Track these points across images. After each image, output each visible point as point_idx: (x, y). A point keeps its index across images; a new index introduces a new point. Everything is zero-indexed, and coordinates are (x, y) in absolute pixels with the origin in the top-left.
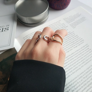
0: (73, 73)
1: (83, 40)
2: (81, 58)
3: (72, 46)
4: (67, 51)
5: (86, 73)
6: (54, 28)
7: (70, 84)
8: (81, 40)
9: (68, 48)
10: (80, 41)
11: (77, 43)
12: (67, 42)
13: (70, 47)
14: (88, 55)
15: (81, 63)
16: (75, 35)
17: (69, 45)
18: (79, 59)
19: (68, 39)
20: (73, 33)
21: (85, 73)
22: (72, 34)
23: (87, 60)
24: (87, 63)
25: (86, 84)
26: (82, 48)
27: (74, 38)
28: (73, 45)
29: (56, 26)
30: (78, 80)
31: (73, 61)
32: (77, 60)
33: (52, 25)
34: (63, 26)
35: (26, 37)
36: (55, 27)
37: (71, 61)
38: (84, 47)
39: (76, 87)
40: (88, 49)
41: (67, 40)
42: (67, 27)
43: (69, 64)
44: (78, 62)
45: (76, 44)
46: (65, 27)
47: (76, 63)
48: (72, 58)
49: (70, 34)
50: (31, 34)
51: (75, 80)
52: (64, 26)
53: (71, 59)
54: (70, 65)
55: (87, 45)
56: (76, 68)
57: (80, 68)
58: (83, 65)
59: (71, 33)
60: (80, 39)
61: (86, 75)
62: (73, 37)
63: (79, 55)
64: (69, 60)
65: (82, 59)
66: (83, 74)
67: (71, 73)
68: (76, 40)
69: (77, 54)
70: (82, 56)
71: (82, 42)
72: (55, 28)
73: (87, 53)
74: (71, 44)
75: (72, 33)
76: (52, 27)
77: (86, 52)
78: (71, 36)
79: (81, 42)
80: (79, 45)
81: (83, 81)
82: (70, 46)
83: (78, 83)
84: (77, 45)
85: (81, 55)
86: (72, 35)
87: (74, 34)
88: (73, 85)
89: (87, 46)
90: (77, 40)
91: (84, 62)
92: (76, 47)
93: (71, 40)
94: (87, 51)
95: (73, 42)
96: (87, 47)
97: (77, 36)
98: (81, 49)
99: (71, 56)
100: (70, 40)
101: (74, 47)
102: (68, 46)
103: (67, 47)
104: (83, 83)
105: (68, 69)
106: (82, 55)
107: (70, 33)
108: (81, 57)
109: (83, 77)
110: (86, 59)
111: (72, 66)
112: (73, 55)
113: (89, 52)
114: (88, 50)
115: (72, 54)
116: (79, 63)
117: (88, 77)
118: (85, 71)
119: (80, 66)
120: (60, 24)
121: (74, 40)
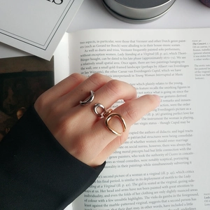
0: (123, 166)
1: (192, 118)
2: (157, 150)
3: (159, 117)
4: (144, 121)
5: (145, 179)
6: (157, 54)
7: (106, 179)
8: (187, 116)
9: (150, 117)
10: (183, 116)
11: (175, 116)
13: (154, 117)
14: (173, 152)
15: (151, 158)
16: (186, 96)
17: (158, 112)
18: (153, 148)
19: (166, 97)
20: (187, 89)
21: (143, 177)
23: (164, 160)
24: (159, 164)
25: (130, 194)
26: (176, 132)
27: (177, 103)
28: (163, 116)
29: (163, 52)
30: (123, 181)
31: (139, 147)
32: (147, 149)
33: (156, 43)
34: (179, 60)
36: (160, 52)
37: (135, 144)
38: (181, 132)
39: (111, 189)
40: (186, 141)
42: (185, 66)
43: (127, 147)
44: (145, 153)
45: (173, 117)
46: (183, 64)
47: (142, 154)
48: (143, 140)
49: (178, 90)
51: (117, 179)
52: (181, 60)
53: (138, 140)
54: (128, 150)
55: (190, 133)
56: (135, 161)
57: (140, 166)
58: (151, 163)
59: (180, 88)
60: (188, 111)
61: (141, 182)
62: (178, 98)
63: (159, 141)
64: (134, 140)
65: (158, 153)
66: (138, 177)
67: (120, 164)
68: (177, 109)
69: (156, 137)
70: (162, 148)
71: (185, 120)
72: (159, 56)
73: (176, 147)
74: (161, 112)
75: (183, 90)
76: (156, 48)
77: (176, 143)
78: (176, 94)
79: (185, 118)
80: (175, 123)
81: (128, 188)
82: (157, 114)
83: (119, 185)
84: (170, 121)
85: (161, 144)
86: (179, 94)
87: (184, 94)
88: (108, 184)
89: (188, 133)
90: (180, 111)
91: (157, 160)
93: (169, 103)
94: (180, 143)
95: (169, 110)
96: (186, 136)
97: (188, 102)
98: (171, 134)
99: (144, 135)
100: (167, 101)
101: (164, 121)
102: (152, 113)
103: (149, 114)
104: (126, 190)
105: (120, 155)
106: (164, 145)
107: (180, 85)
108: (158, 148)
109: (133, 182)
110: (165, 157)
111: (130, 154)
112: (147, 135)
114: (184, 143)
115: (149, 132)
116: (147, 155)
117: (141, 186)
118: (145, 175)
119: (144, 163)
120: (177, 51)
121: (175, 107)
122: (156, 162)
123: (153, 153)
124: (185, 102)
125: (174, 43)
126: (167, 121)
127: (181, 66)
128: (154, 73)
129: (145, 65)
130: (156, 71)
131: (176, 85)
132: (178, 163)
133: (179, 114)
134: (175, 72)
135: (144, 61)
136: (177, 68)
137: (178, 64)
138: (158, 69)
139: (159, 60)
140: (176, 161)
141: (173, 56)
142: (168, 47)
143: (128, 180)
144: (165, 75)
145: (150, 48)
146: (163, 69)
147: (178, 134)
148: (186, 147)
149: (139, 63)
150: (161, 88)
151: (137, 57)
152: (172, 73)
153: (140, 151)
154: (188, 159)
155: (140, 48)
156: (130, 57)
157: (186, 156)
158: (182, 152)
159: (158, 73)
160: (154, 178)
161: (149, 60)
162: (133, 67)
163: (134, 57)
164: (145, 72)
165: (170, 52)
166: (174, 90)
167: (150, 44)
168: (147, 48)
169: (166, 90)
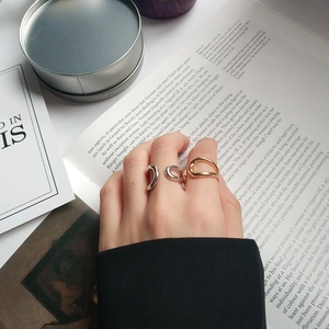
0: (275, 226)
1: (278, 114)
2: (287, 175)
3: (249, 142)
4: (240, 161)
5: (312, 215)
6: (178, 91)
7: (276, 260)
8: (271, 117)
9: (241, 151)
10: (268, 120)
11: (262, 127)
12: (232, 132)
13: (244, 147)
14: (302, 161)
15: (290, 188)
16: (248, 101)
17: (242, 140)
18: (280, 177)
19: (232, 120)
20: (242, 95)
22: (238, 100)
23: (304, 176)
24: (305, 186)
25: (318, 248)
26: (280, 140)
27: (248, 115)
28: (252, 138)
29: (181, 85)
30: (294, 241)
31: (266, 189)
32: (276, 184)
33: (166, 84)
34: (203, 78)
35: (99, 147)
36: (178, 88)
37: (260, 191)
38: (284, 135)
39: (294, 263)
40: (299, 138)
41: (228, 127)
42: (216, 78)
43: (256, 203)
44: (280, 190)
45: (260, 130)
46: (211, 78)
47: (277, 194)
48: (261, 179)
49: (234, 103)
50: (111, 134)
51: (286, 246)
52: (206, 76)
53: (257, 184)
54: (260, 204)
55: (294, 128)
56: (280, 207)
57: (291, 207)
58: (296, 192)
59: (234, 100)
60: (267, 111)
61: (311, 222)
62: (244, 110)
63: (277, 165)
64: (254, 188)
65: (291, 176)
66: (303, 221)
67: (271, 227)
68: (255, 120)
69: (270, 163)
70: (288, 168)
71: (275, 122)
72: (182, 92)
73: (299, 154)
74: (244, 137)
75: (239, 98)
76: (170, 88)
77: (294, 150)
78: (237, 109)
79: (272, 120)
80: (269, 133)
81: (307, 243)
82: (244, 143)
83: (297, 250)
84: (262, 136)
85: (282, 164)
86: (240, 105)
87: (244, 101)
88: (284, 262)
89: (292, 130)
90: (260, 119)
91: (298, 184)
92: (263, 140)
93: (242, 122)
94: (297, 145)
95: (250, 127)
97: (257, 104)
98: (279, 146)
99: (256, 174)
100: (237, 122)
101: (257, 142)
102: (237, 146)
103: (237, 150)
104: (309, 247)
105: (260, 218)
106: (286, 164)
107: (231, 98)
108: (285, 171)
109: (305, 231)
110: (301, 173)
111: (268, 206)
112: (260, 170)
113: (302, 149)
115: (258, 166)
116: (284, 190)
117: (318, 227)
118: (305, 211)
119: (291, 200)
120: (193, 73)
121: (252, 120)
122: (300, 187)
123: (287, 181)
124: (255, 107)
125: (182, 70)
126: (259, 140)
127: (212, 82)
128: (196, 110)
129: (178, 111)
130: (195, 107)
131: (229, 101)
132: (319, 167)
133: (261, 122)
134: (213, 92)
135: (173, 109)
136: (211, 86)
137: (207, 83)
138: (194, 103)
139: (186, 96)
140: (315, 166)
141: (194, 80)
142: (181, 77)
143: (299, 234)
144: (208, 102)
145: (165, 93)
146: (199, 99)
147: (284, 140)
148: (306, 144)
149: (170, 114)
150: (217, 117)
151: (162, 111)
152: (211, 94)
153: (272, 194)
154: (321, 153)
155: (156, 102)
156: (155, 117)
157: (317, 152)
158: (309, 152)
159: (199, 107)
160: (319, 204)
161: (177, 105)
162: (169, 124)
163: (159, 115)
164: (186, 116)
165: (187, 79)
166: (231, 107)
167: (161, 89)
168: (162, 96)
169: (224, 114)
